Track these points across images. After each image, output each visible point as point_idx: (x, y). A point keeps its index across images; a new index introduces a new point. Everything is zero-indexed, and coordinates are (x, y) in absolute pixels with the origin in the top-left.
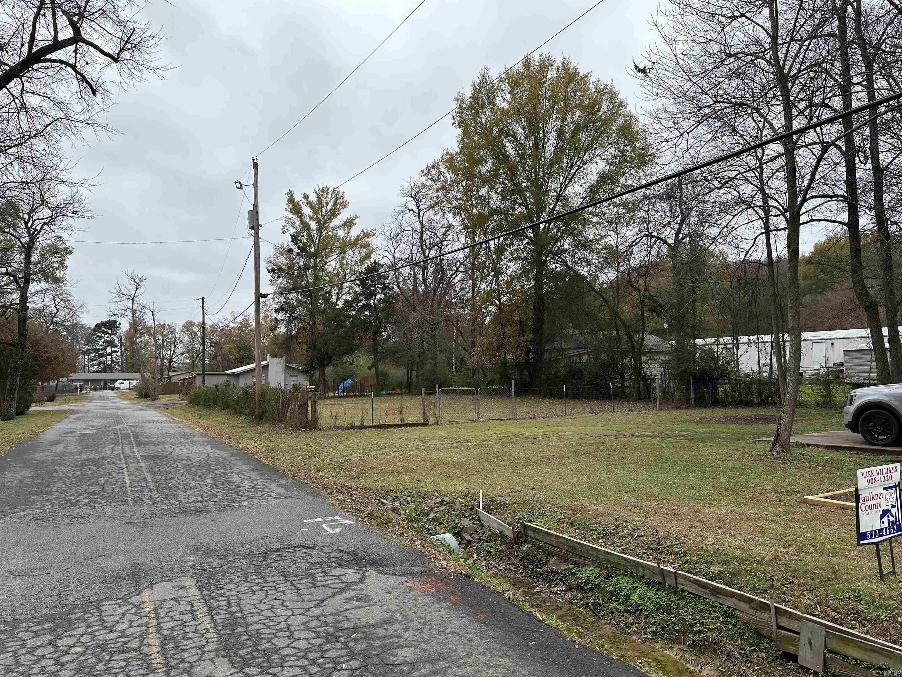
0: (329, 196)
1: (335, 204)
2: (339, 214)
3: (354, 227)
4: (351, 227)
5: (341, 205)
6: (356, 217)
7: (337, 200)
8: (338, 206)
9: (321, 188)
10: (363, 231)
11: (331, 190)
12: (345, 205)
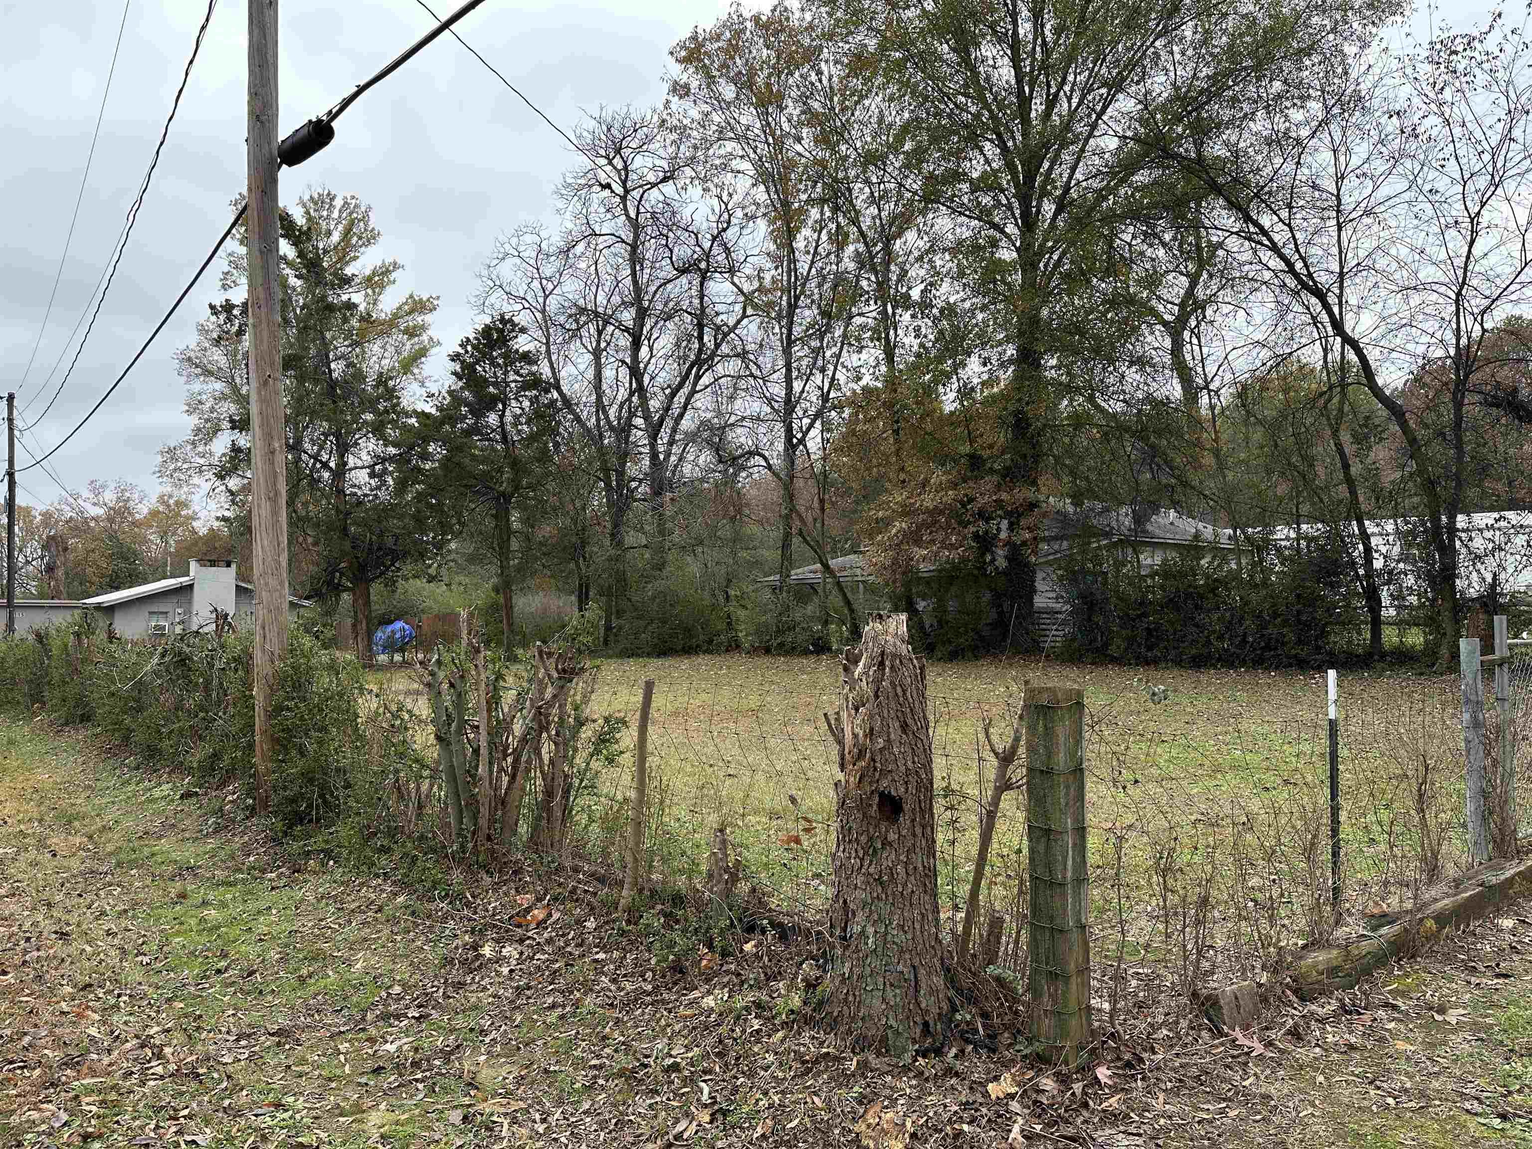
0: (336, 214)
1: (347, 232)
2: (355, 258)
3: (389, 289)
4: (383, 287)
5: (360, 238)
6: (396, 266)
7: (352, 223)
8: (355, 239)
9: (316, 196)
10: (411, 297)
11: (338, 203)
12: (371, 238)
